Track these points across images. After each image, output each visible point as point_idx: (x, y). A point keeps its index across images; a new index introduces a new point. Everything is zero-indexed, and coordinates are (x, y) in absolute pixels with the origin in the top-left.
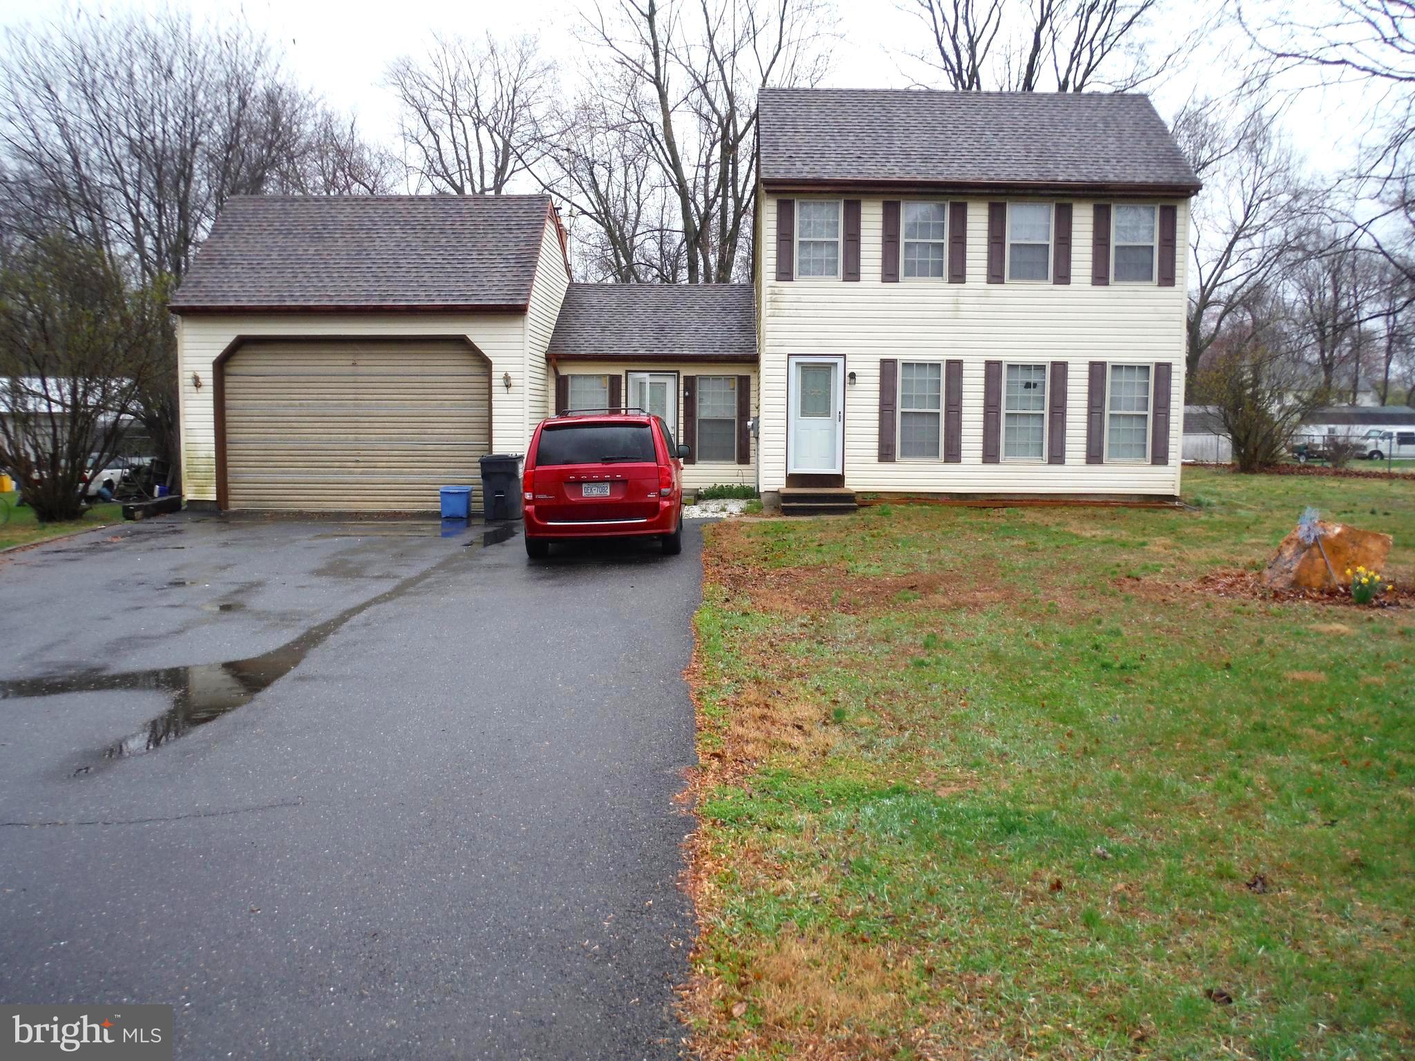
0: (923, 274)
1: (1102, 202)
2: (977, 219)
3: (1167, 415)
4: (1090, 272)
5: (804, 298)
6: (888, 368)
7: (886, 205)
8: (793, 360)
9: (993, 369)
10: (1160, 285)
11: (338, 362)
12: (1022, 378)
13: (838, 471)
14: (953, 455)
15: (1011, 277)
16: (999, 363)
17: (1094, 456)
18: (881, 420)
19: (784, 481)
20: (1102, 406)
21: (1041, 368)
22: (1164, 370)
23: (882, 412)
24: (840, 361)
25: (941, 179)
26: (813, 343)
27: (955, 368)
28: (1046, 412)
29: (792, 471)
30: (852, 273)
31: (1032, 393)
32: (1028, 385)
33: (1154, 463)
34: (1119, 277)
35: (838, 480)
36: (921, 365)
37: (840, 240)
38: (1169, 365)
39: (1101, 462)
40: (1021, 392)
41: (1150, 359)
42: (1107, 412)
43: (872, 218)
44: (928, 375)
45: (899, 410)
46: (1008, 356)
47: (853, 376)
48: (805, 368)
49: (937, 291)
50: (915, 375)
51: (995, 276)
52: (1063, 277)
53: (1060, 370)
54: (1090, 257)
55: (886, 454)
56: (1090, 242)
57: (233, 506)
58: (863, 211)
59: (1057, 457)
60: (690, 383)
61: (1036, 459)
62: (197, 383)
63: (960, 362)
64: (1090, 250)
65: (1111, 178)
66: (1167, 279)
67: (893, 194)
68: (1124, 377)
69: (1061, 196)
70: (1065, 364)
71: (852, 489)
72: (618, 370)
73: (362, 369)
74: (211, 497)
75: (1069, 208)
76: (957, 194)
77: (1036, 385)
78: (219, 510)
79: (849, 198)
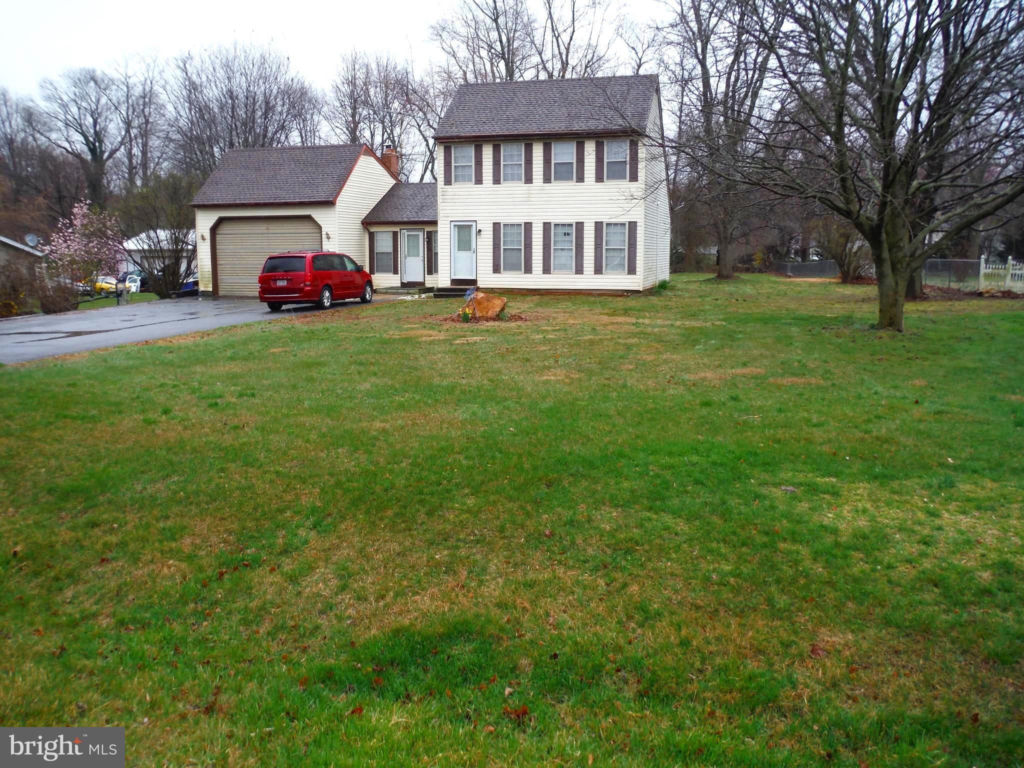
0: (512, 180)
1: (599, 140)
2: (538, 151)
3: (635, 248)
4: (594, 175)
5: (457, 193)
6: (496, 226)
7: (494, 147)
8: (453, 224)
9: (547, 226)
10: (630, 181)
11: (261, 228)
12: (561, 230)
13: (474, 278)
14: (528, 270)
15: (555, 180)
16: (550, 223)
17: (598, 270)
18: (494, 252)
19: (449, 282)
20: (601, 244)
21: (570, 225)
22: (633, 226)
23: (494, 248)
24: (474, 224)
26: (462, 214)
27: (528, 226)
28: (574, 248)
29: (454, 277)
30: (479, 181)
31: (567, 238)
32: (565, 234)
33: (629, 273)
34: (609, 178)
36: (513, 225)
37: (473, 164)
38: (635, 223)
39: (601, 273)
40: (561, 238)
41: (625, 219)
42: (604, 247)
43: (488, 153)
44: (516, 230)
45: (502, 248)
46: (554, 220)
47: (480, 231)
48: (460, 227)
49: (520, 188)
50: (510, 230)
51: (547, 179)
52: (581, 179)
53: (580, 226)
54: (594, 168)
55: (496, 269)
56: (594, 160)
57: (221, 293)
58: (483, 149)
59: (579, 270)
60: (429, 235)
61: (569, 272)
62: (203, 238)
63: (531, 223)
64: (594, 164)
66: (634, 178)
67: (497, 141)
68: (612, 229)
69: (579, 138)
70: (582, 223)
71: (481, 286)
72: (397, 229)
73: (271, 231)
74: (211, 289)
75: (583, 143)
76: (528, 140)
77: (568, 234)
78: (214, 295)
79: (477, 144)
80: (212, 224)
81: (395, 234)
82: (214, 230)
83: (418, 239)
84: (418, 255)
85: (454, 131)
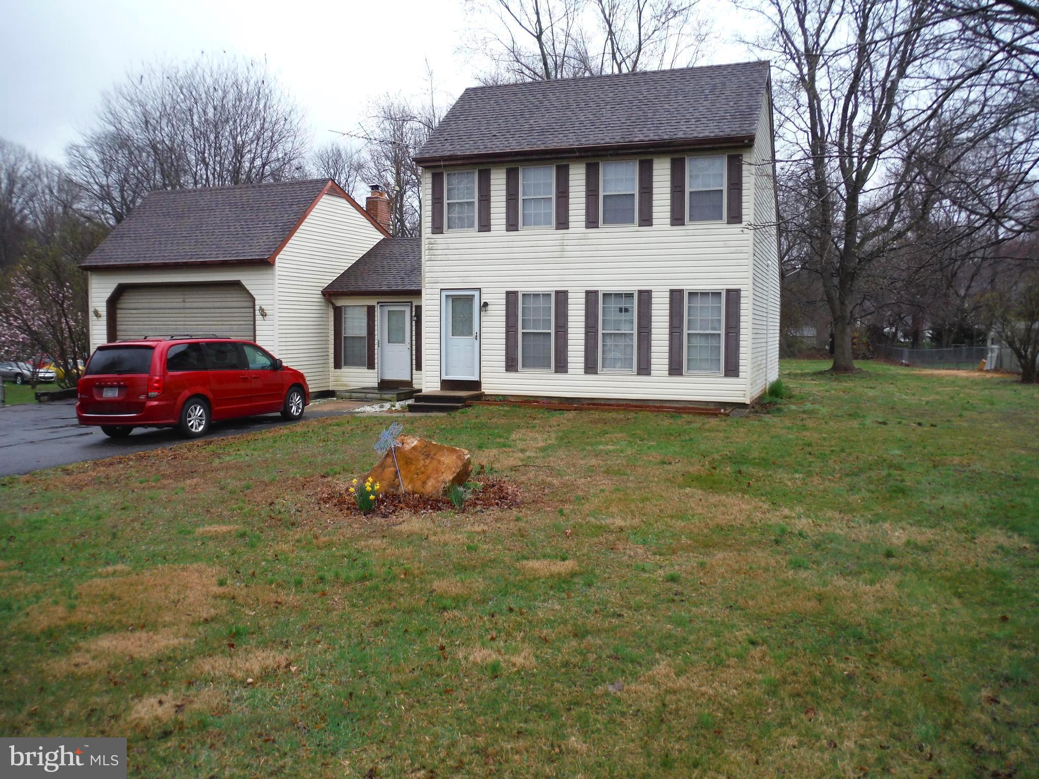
0: (537, 224)
1: (677, 156)
2: (577, 178)
3: (738, 334)
4: (668, 215)
5: (451, 246)
6: (511, 297)
7: (509, 171)
8: (444, 293)
9: (591, 297)
10: (728, 223)
11: (174, 300)
12: (614, 305)
13: (476, 378)
14: (562, 366)
15: (605, 222)
16: (596, 292)
17: (675, 369)
18: (507, 339)
19: (439, 385)
20: (680, 327)
21: (630, 295)
22: (733, 296)
23: (508, 332)
24: (476, 293)
26: (457, 278)
27: (562, 297)
28: (635, 332)
29: (445, 377)
30: (485, 226)
31: (624, 316)
32: (621, 310)
33: (726, 375)
34: (693, 218)
35: (476, 385)
36: (537, 295)
37: (476, 200)
38: (738, 291)
39: (681, 374)
40: (614, 316)
41: (721, 286)
42: (686, 331)
43: (498, 182)
44: (542, 303)
45: (520, 331)
46: (603, 286)
47: (486, 304)
48: (455, 300)
49: (548, 236)
50: (532, 303)
51: (592, 222)
52: (646, 220)
53: (645, 297)
54: (668, 202)
55: (511, 365)
56: (668, 190)
58: (492, 177)
59: (644, 369)
61: (627, 371)
62: (98, 315)
63: (566, 292)
64: (669, 196)
65: (680, 135)
66: (735, 217)
67: (513, 162)
68: (698, 302)
69: (644, 154)
70: (649, 292)
71: (487, 392)
72: (372, 302)
73: (188, 305)
75: (650, 163)
76: (561, 159)
77: (626, 310)
79: (482, 168)
80: (108, 295)
81: (371, 311)
82: (113, 303)
83: (404, 317)
84: (403, 341)
85: (447, 150)
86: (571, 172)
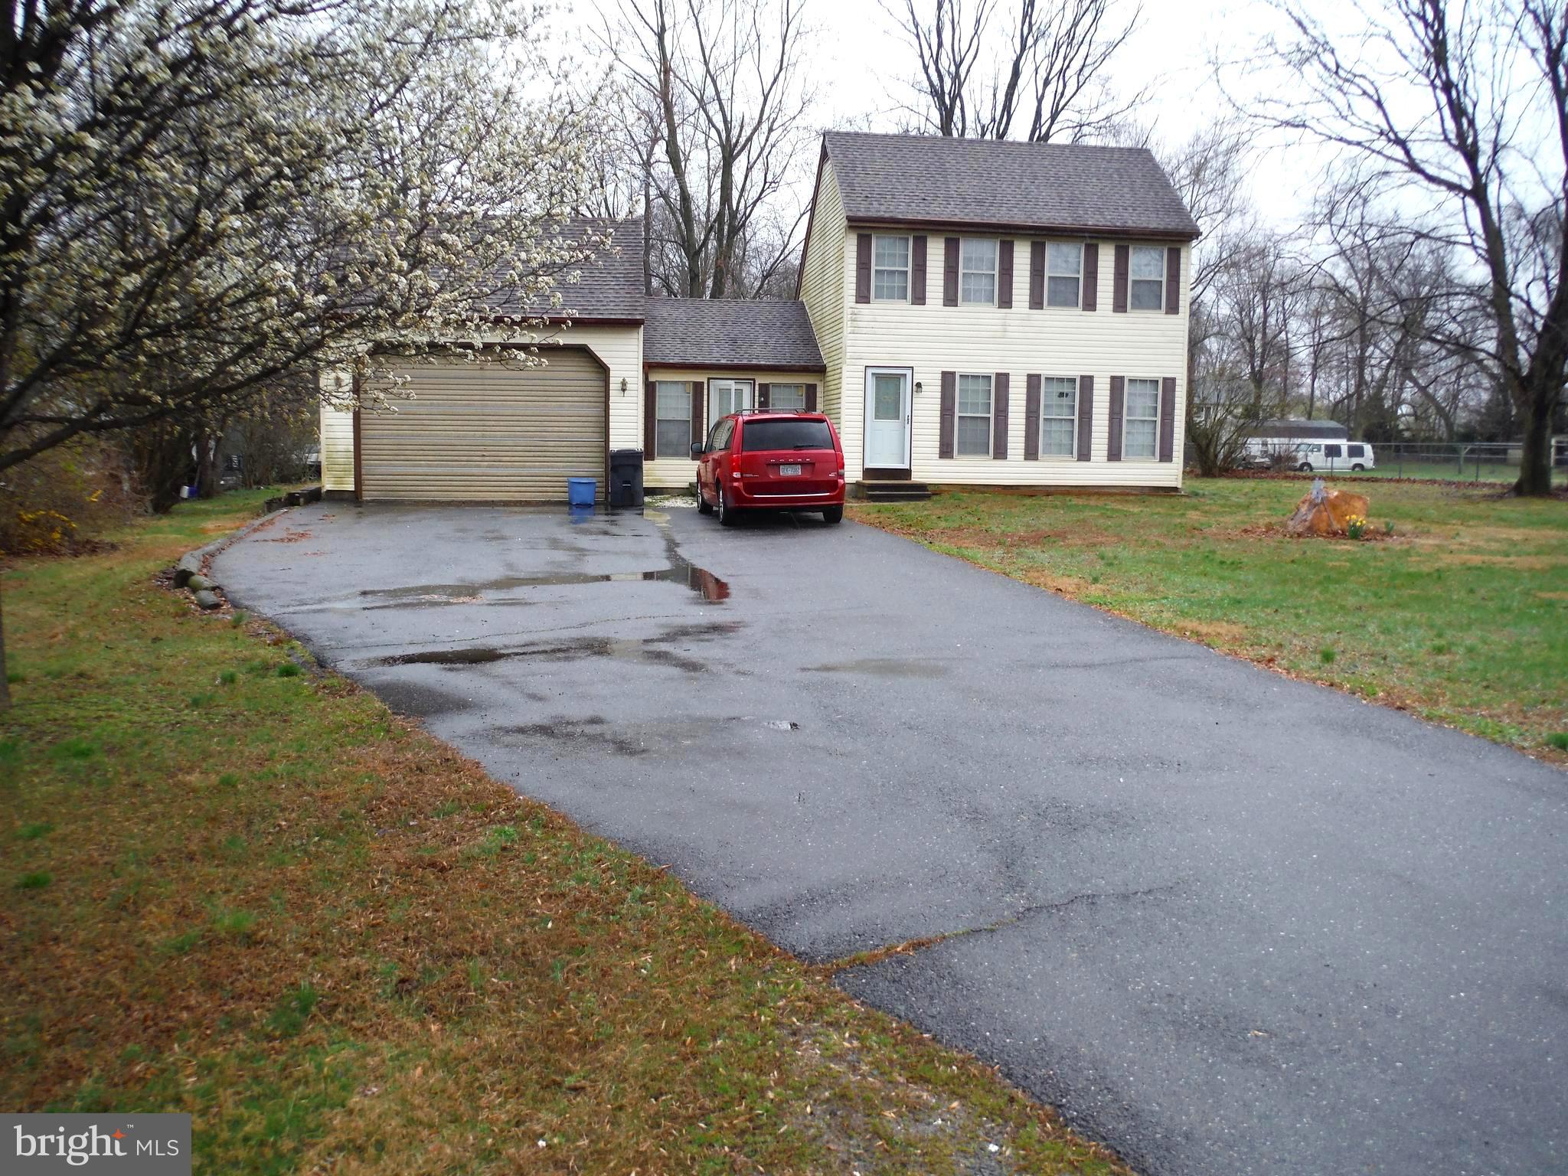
0: (978, 300)
1: (1122, 243)
3: (1173, 420)
4: (1111, 301)
5: (879, 318)
6: (948, 378)
7: (948, 241)
8: (870, 371)
9: (1033, 381)
10: (1167, 313)
11: (467, 367)
12: (1057, 388)
13: (906, 466)
14: (1001, 453)
15: (1050, 304)
16: (1039, 376)
17: (1114, 454)
18: (942, 422)
19: (861, 474)
20: (1121, 413)
21: (1072, 380)
22: (1170, 384)
23: (943, 416)
24: (909, 372)
25: (994, 221)
26: (887, 355)
27: (1003, 380)
28: (1076, 418)
29: (869, 465)
30: (920, 298)
31: (1065, 401)
32: (1061, 395)
33: (1161, 460)
34: (1134, 307)
35: (906, 473)
36: (976, 377)
37: (910, 269)
38: (1174, 380)
39: (1119, 460)
40: (1056, 400)
41: (1158, 374)
42: (1125, 418)
43: (936, 251)
44: (981, 385)
45: (957, 414)
46: (1045, 371)
47: (919, 385)
48: (878, 377)
49: (990, 315)
50: (971, 385)
51: (1036, 303)
52: (1090, 305)
53: (1087, 382)
54: (1112, 289)
55: (946, 452)
56: (1112, 276)
57: (367, 496)
58: (929, 245)
59: (1084, 455)
60: (764, 390)
61: (1067, 457)
62: (338, 384)
63: (1007, 375)
64: (1112, 283)
65: (1130, 223)
66: (1173, 308)
67: (954, 232)
68: (1138, 389)
69: (1090, 238)
70: (1091, 378)
71: (917, 481)
72: (701, 378)
74: (351, 487)
75: (1096, 247)
76: (1006, 234)
77: (1068, 395)
78: (352, 500)
79: (917, 234)
83: (742, 398)
86: (1016, 248)
